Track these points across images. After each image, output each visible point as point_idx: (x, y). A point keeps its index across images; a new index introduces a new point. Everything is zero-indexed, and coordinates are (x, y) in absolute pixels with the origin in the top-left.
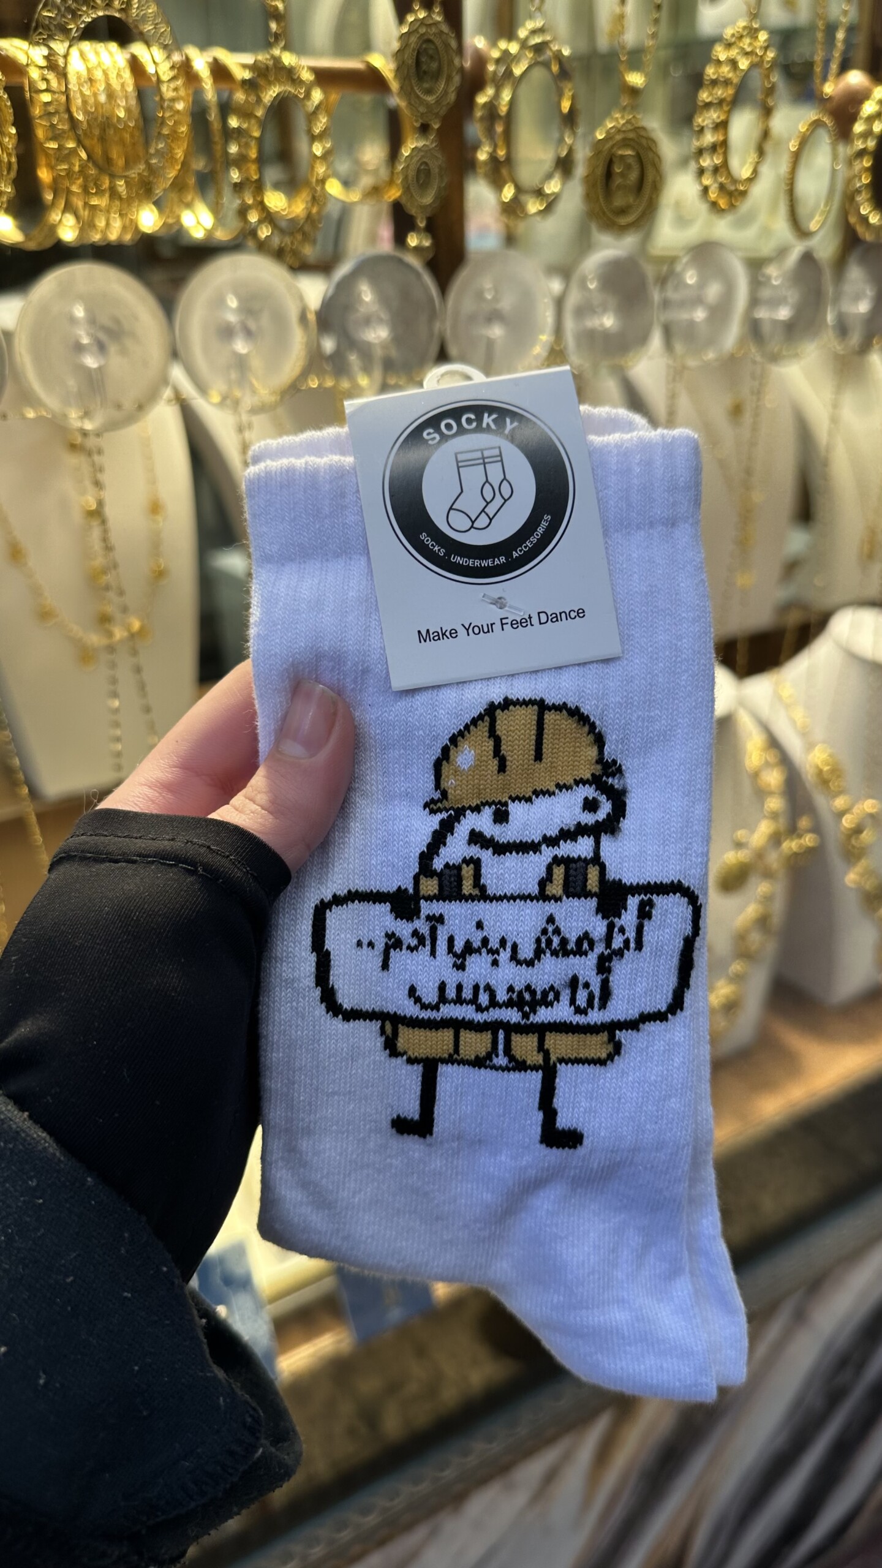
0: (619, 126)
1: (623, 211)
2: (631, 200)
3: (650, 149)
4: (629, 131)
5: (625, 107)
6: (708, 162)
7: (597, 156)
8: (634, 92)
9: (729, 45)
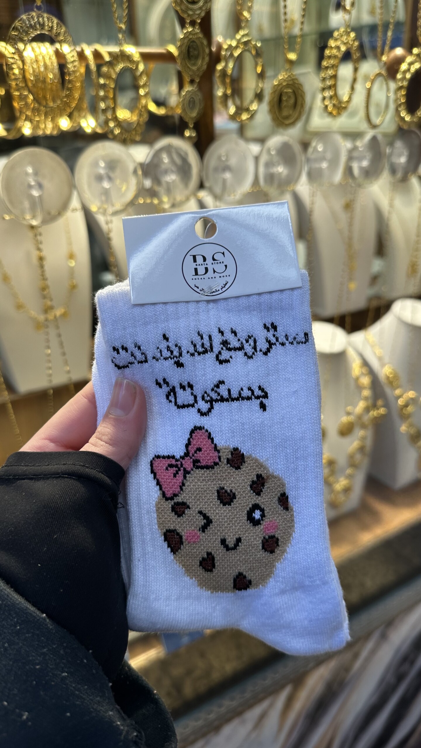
0: (284, 78)
1: (287, 117)
2: (291, 112)
3: (300, 88)
4: (290, 80)
5: (288, 69)
6: (327, 94)
7: (274, 92)
8: (291, 62)
9: (336, 40)
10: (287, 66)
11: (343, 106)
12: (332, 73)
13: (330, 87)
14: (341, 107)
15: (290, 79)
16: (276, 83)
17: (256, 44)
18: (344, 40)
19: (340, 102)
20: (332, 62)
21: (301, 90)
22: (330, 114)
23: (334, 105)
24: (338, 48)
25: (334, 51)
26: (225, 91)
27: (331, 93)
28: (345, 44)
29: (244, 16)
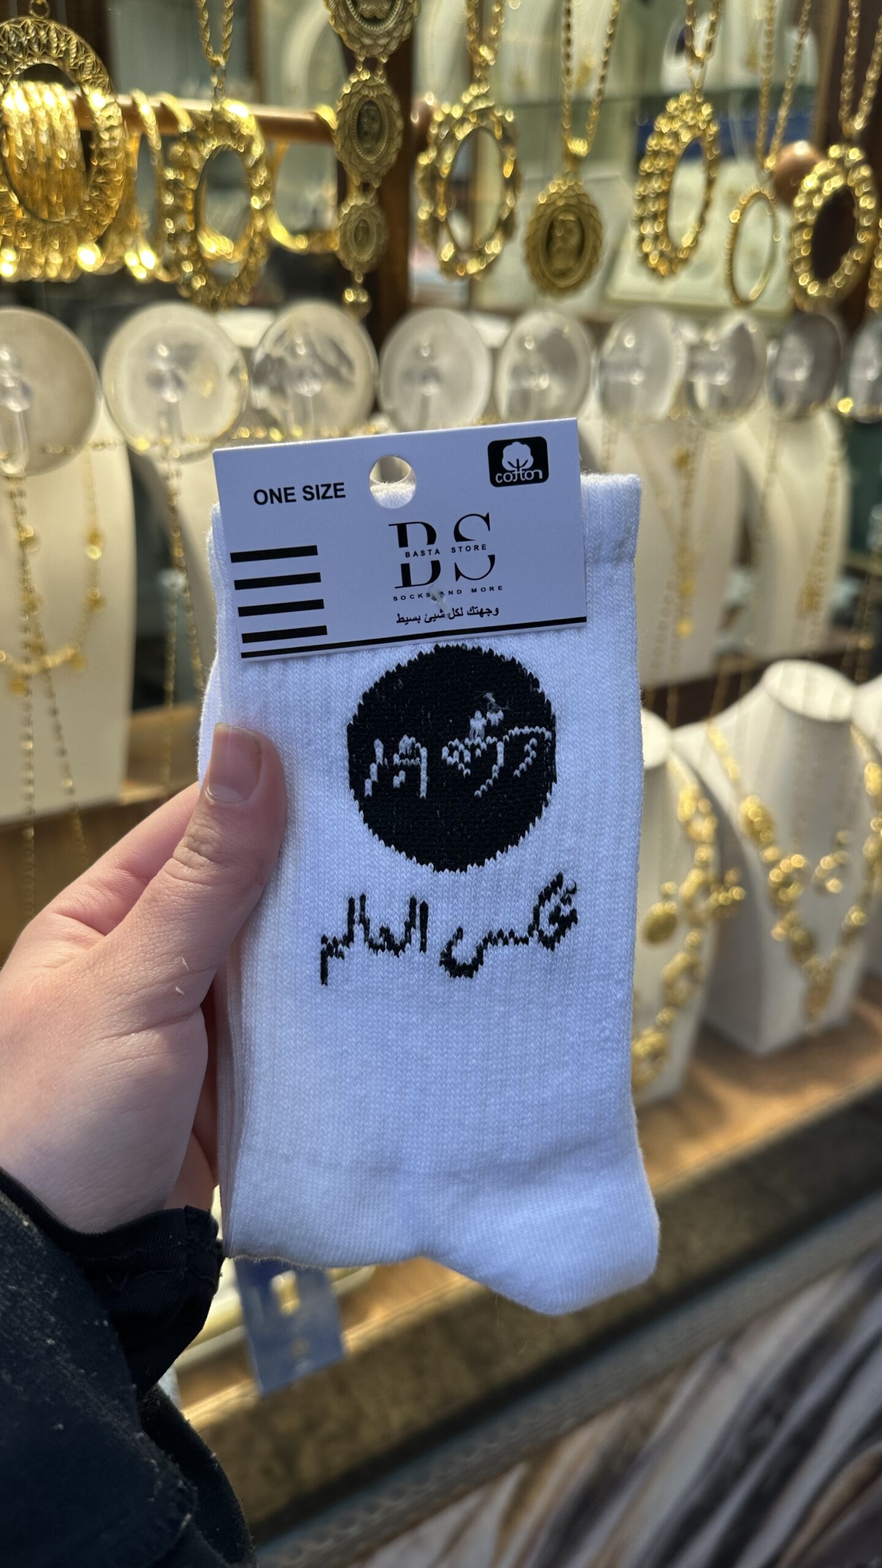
0: (560, 192)
1: (563, 274)
2: (571, 263)
3: (591, 215)
4: (571, 197)
5: (568, 173)
6: (648, 229)
7: (538, 219)
8: (576, 159)
9: (672, 118)
10: (568, 167)
11: (681, 256)
12: (660, 187)
13: (655, 217)
14: (676, 257)
15: (571, 193)
16: (542, 200)
17: (503, 117)
18: (689, 120)
19: (676, 248)
20: (661, 163)
21: (595, 219)
22: (654, 271)
23: (662, 254)
24: (675, 135)
25: (667, 142)
26: (435, 211)
27: (658, 228)
28: (690, 128)
29: (481, 56)
